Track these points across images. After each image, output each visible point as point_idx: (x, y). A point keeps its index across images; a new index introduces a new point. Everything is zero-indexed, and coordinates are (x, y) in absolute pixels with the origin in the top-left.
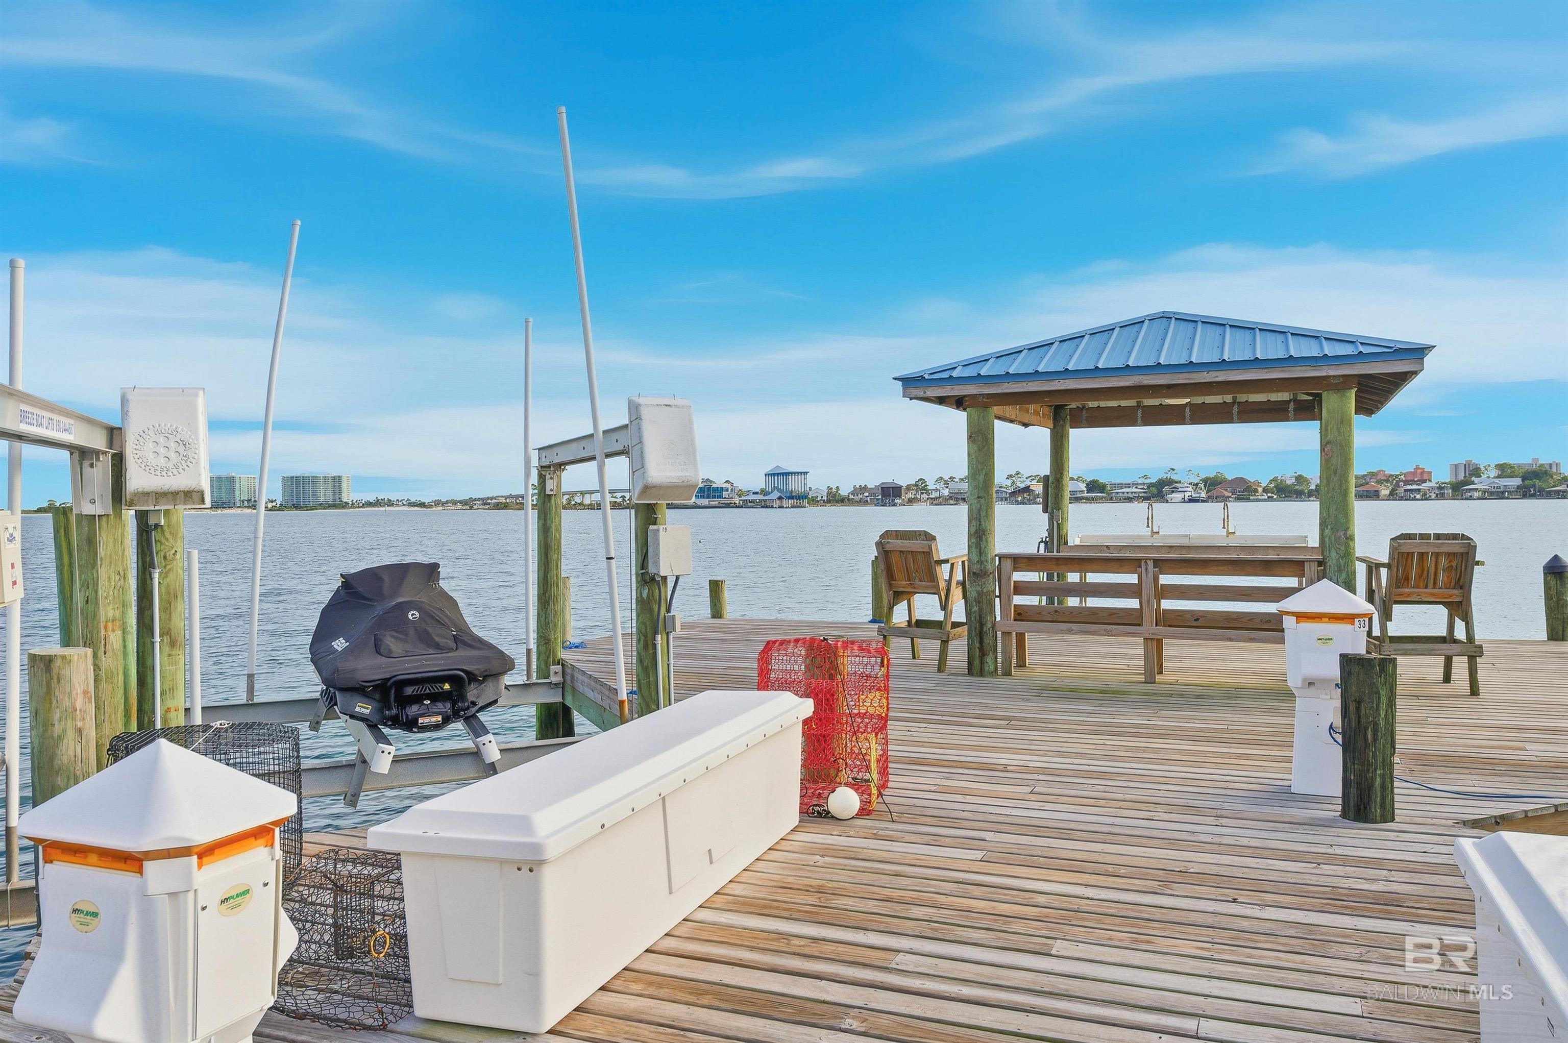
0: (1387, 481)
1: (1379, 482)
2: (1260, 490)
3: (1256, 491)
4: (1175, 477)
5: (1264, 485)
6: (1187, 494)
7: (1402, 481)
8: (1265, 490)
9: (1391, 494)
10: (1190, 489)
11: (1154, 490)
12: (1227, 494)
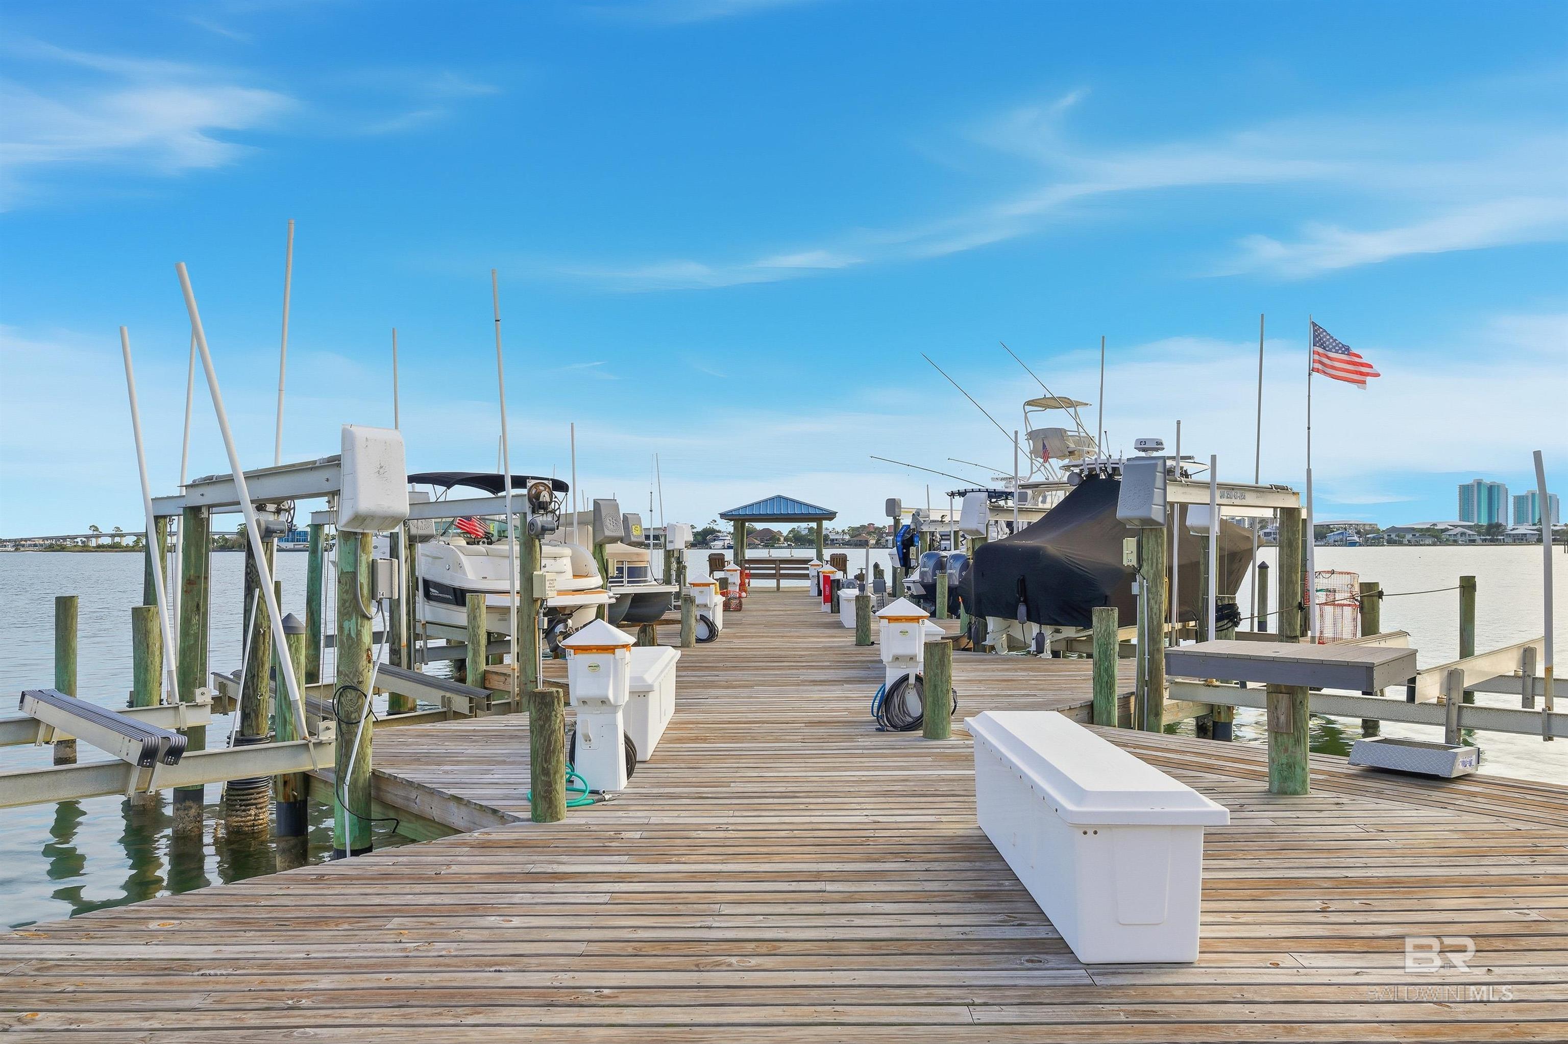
0: (874, 533)
1: (869, 533)
2: (782, 539)
3: (779, 540)
4: (716, 528)
5: (785, 534)
6: (726, 542)
7: (885, 533)
8: (786, 539)
9: (877, 543)
10: (728, 538)
11: (699, 538)
12: (757, 542)
